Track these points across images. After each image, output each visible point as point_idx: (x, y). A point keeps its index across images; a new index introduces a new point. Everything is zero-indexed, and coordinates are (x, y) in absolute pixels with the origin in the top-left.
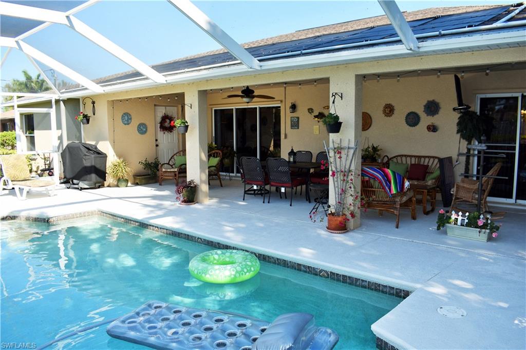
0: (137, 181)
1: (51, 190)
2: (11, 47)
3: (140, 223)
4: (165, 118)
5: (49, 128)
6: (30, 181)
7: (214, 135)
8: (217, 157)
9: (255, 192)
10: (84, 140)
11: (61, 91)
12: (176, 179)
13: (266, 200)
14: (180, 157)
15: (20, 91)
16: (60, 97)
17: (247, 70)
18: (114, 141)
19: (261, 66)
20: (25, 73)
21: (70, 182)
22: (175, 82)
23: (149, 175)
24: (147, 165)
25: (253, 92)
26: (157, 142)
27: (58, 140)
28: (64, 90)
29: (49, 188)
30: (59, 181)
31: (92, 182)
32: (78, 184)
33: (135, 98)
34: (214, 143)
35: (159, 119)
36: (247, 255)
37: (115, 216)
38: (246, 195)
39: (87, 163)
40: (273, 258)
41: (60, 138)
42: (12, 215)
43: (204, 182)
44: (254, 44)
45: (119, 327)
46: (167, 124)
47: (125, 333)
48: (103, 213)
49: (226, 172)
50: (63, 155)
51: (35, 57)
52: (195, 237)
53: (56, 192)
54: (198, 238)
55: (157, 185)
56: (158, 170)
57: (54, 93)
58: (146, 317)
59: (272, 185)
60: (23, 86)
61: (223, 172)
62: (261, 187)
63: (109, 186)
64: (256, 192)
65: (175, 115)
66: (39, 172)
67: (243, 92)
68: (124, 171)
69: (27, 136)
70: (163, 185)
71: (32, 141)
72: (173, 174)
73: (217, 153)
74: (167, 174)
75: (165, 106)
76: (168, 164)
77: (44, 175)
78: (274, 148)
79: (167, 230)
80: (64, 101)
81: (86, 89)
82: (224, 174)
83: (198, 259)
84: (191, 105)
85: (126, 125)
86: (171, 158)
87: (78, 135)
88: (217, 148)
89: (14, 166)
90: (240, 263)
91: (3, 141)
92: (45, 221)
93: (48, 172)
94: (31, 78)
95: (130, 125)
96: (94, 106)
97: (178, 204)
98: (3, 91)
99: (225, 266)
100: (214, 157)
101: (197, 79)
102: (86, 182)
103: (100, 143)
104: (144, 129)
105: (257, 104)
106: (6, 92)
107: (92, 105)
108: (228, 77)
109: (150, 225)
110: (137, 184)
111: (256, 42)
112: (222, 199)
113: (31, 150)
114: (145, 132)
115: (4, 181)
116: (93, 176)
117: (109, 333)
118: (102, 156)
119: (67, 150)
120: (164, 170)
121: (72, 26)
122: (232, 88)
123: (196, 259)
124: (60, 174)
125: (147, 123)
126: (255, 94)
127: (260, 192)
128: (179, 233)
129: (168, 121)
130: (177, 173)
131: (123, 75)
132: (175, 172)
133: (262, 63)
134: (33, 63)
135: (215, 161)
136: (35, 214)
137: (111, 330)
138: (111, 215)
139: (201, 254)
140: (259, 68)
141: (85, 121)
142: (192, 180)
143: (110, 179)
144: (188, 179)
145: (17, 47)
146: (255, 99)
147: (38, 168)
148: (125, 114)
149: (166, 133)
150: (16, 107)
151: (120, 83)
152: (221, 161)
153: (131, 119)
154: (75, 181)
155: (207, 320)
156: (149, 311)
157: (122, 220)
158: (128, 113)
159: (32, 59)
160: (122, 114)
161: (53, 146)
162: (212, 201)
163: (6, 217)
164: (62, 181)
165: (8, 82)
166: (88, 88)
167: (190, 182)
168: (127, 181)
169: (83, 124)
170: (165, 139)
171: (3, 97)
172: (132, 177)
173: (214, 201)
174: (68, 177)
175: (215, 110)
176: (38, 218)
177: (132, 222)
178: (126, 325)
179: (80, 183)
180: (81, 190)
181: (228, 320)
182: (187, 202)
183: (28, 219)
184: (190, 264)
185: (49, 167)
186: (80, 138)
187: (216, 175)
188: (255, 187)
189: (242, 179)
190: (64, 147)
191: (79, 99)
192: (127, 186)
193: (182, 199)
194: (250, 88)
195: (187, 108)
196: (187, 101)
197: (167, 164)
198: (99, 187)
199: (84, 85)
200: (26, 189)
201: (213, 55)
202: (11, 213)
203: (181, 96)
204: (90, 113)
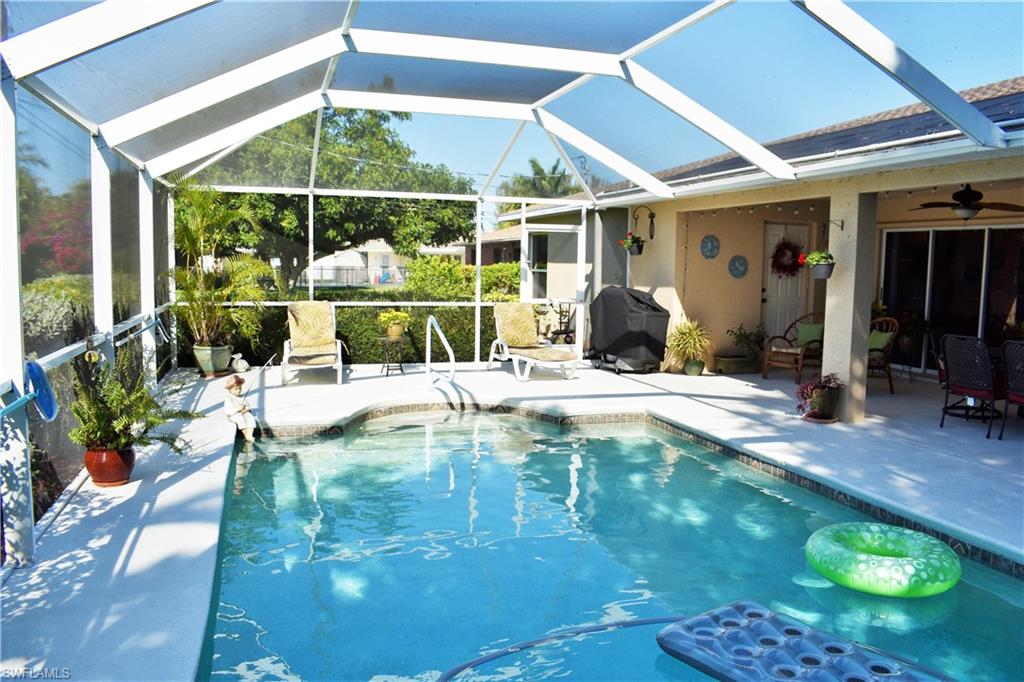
0: (721, 367)
1: (570, 369)
2: (525, 121)
3: (724, 446)
4: (784, 247)
5: (573, 259)
6: (537, 350)
7: (882, 286)
8: (886, 331)
9: (967, 413)
10: (631, 282)
11: (598, 195)
12: (796, 369)
13: (995, 433)
14: (808, 326)
15: (525, 194)
16: (596, 206)
17: (973, 149)
18: (684, 286)
19: (1008, 141)
20: (534, 164)
21: (600, 358)
22: (811, 177)
23: (744, 357)
24: (742, 337)
25: (979, 196)
26: (765, 294)
27: (586, 280)
28: (602, 194)
29: (567, 364)
30: (581, 355)
31: (639, 361)
32: (614, 362)
33: (729, 209)
34: (881, 302)
35: (771, 250)
36: (935, 545)
37: (678, 428)
38: (946, 416)
39: (634, 326)
40: (1006, 560)
41: (590, 278)
42: (505, 405)
43: (860, 381)
44: (984, 94)
45: (680, 636)
46: (787, 259)
47: (689, 650)
48: (656, 420)
49: (903, 364)
50: (593, 309)
51: (560, 136)
52: (834, 490)
53: (577, 373)
54: (840, 493)
55: (759, 377)
56: (762, 349)
57: (585, 198)
58: (732, 630)
59: (1011, 402)
60: (529, 186)
61: (898, 363)
62: (983, 402)
63: (668, 371)
64: (971, 413)
65: (803, 241)
66: (550, 335)
67: (956, 196)
68: (698, 345)
69: (533, 273)
70: (771, 379)
71: (541, 281)
72: (792, 359)
73: (888, 323)
74: (780, 358)
75: (786, 224)
76: (784, 338)
77: (558, 341)
78: (1017, 318)
79: (776, 467)
80: (601, 212)
81: (643, 190)
82: (899, 367)
83: (828, 533)
84: (842, 222)
85: (710, 260)
86: (791, 327)
87: (621, 273)
88: (888, 312)
89: (514, 322)
90: (915, 559)
91: (497, 278)
92: (559, 423)
93: (564, 336)
94: (542, 171)
95: (715, 259)
96: (652, 222)
97: (798, 420)
98: (497, 195)
99: (881, 558)
100: (881, 330)
101: (861, 170)
102: (629, 360)
103: (659, 289)
104: (742, 268)
105: (985, 223)
106: (501, 195)
107: (650, 220)
108: (928, 165)
109: (743, 454)
110: (719, 372)
111: (988, 88)
112: (893, 420)
113: (540, 296)
114: (743, 273)
115: (498, 345)
116: (643, 350)
117: (662, 643)
118: (663, 315)
119: (601, 301)
120: (774, 349)
121: (629, 79)
122: (935, 188)
123: (822, 534)
124: (585, 342)
125: (748, 257)
126: (985, 200)
127: (979, 414)
128: (799, 477)
129: (789, 253)
130: (800, 357)
131: (706, 165)
132: (797, 354)
133: (1011, 135)
134: (557, 147)
135: (882, 339)
136: (542, 406)
137: (667, 639)
138: (671, 425)
139: (835, 527)
140: (1002, 145)
141: (635, 248)
142: (832, 375)
143: (671, 359)
144: (826, 371)
145: (534, 120)
146: (984, 212)
147: (548, 327)
148: (707, 237)
149: (784, 276)
150: (523, 221)
151: (705, 180)
152: (895, 341)
153: (718, 248)
154: (610, 357)
155: (854, 664)
156: (736, 618)
157: (691, 436)
158: (713, 237)
159: (555, 139)
160: (702, 238)
161: (578, 292)
162: (872, 420)
163: (497, 407)
164: (587, 354)
165: (505, 179)
166: (645, 188)
167: (829, 378)
168: (701, 365)
169: (631, 254)
170: (781, 289)
171: (496, 204)
172: (712, 358)
173: (877, 420)
174: (598, 347)
175: (889, 234)
176: (546, 415)
177: (709, 443)
178: (694, 636)
179: (619, 360)
180: (618, 374)
181: (899, 673)
182: (820, 418)
183: (530, 414)
184: (809, 542)
185: (567, 327)
186: (623, 279)
187: (882, 368)
188: (970, 402)
189: (941, 381)
190: (596, 295)
191: (627, 209)
192: (700, 374)
193: (808, 410)
194: (973, 188)
195: (833, 230)
196: (835, 214)
197: (780, 337)
198: (650, 371)
199: (638, 183)
200: (531, 362)
201: (891, 120)
202: (506, 401)
203: (823, 205)
204: (644, 235)
